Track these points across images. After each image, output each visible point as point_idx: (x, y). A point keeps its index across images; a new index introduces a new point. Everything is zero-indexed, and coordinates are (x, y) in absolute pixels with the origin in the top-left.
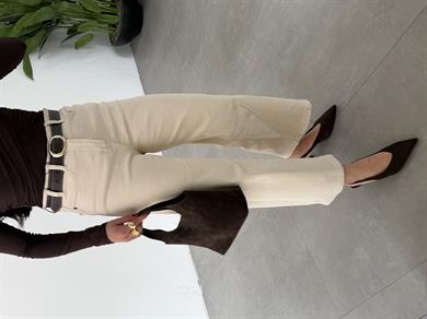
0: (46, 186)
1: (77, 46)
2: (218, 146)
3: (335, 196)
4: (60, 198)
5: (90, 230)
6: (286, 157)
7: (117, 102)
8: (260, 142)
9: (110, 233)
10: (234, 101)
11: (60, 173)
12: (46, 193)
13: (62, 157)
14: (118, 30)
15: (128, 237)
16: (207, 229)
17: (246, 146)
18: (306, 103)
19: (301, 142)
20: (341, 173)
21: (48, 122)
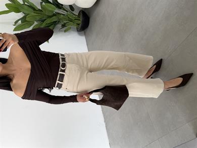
0: (58, 79)
1: (65, 31)
2: (118, 71)
3: (160, 94)
4: (62, 84)
5: (71, 96)
6: (142, 77)
7: (83, 53)
8: (133, 71)
9: (78, 99)
10: (125, 55)
11: (63, 75)
12: (57, 82)
13: (65, 70)
14: (80, 26)
15: (84, 101)
16: (113, 100)
17: (128, 71)
18: (151, 57)
19: (148, 71)
20: (163, 85)
21: (60, 57)
